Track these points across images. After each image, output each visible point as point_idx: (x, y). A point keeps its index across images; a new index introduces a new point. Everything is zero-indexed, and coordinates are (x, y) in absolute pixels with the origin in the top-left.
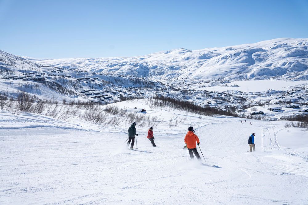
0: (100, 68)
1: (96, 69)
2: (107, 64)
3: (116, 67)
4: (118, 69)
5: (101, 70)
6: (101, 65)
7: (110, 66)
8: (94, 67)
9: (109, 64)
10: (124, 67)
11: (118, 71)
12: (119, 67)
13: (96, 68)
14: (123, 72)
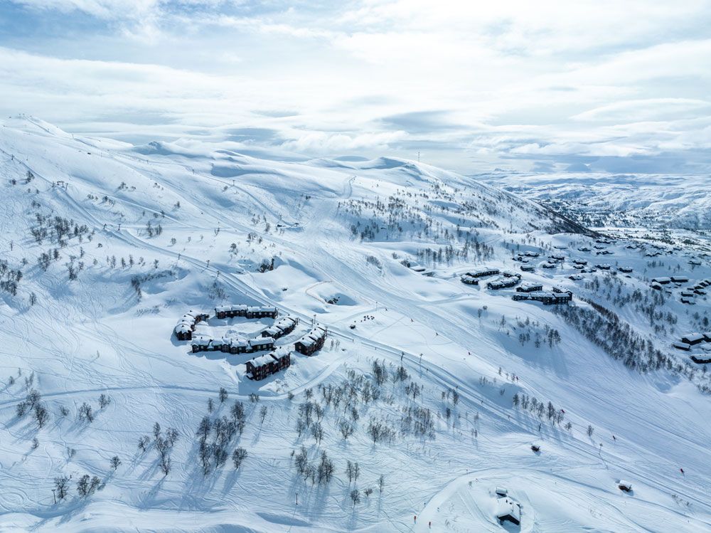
0: (645, 199)
1: (634, 201)
2: (660, 193)
3: (681, 200)
4: (685, 205)
5: (646, 204)
6: (645, 194)
7: (666, 196)
8: (632, 197)
9: (663, 193)
10: (700, 201)
11: (685, 209)
12: (687, 200)
13: (636, 198)
14: (698, 211)
